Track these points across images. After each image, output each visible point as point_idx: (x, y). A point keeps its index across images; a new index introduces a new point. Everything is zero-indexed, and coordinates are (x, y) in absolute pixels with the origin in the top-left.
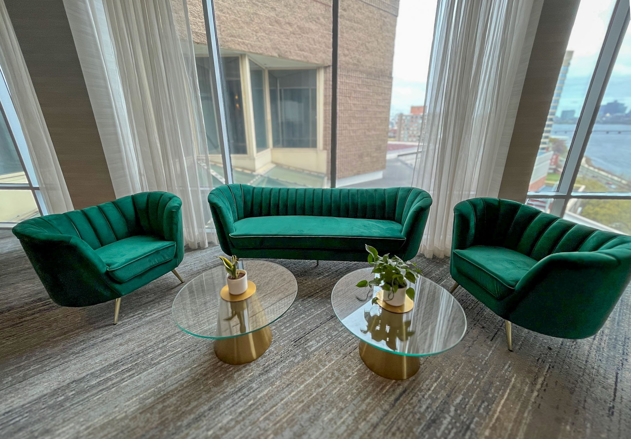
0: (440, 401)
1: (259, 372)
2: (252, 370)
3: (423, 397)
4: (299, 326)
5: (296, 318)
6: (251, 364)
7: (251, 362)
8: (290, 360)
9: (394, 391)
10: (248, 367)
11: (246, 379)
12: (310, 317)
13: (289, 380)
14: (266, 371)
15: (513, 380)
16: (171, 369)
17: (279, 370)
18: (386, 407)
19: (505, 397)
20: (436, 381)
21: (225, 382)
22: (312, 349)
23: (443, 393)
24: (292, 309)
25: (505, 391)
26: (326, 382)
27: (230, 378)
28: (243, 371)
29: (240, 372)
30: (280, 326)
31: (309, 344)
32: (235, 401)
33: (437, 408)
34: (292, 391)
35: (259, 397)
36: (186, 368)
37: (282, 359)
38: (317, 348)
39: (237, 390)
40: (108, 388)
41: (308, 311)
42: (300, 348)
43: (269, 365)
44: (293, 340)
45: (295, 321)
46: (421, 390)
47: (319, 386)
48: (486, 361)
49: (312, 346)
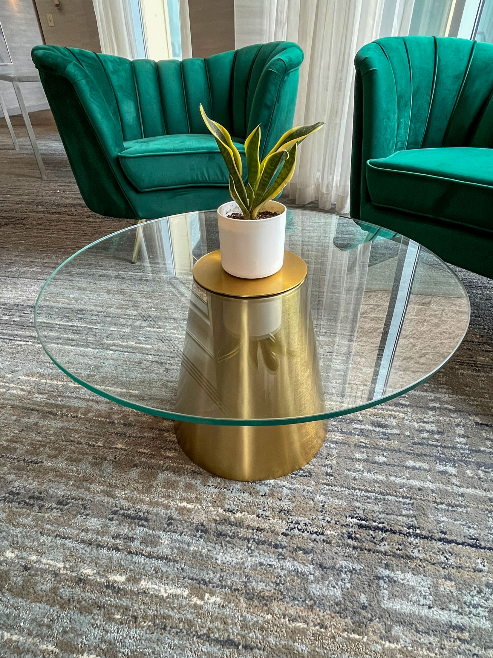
1: (203, 518)
2: (198, 500)
4: (410, 488)
6: (211, 481)
7: (214, 475)
10: (197, 482)
12: (470, 491)
14: (220, 534)
24: (428, 427)
27: (150, 472)
28: (183, 481)
29: (174, 477)
38: (420, 619)
41: (479, 465)
45: (410, 463)
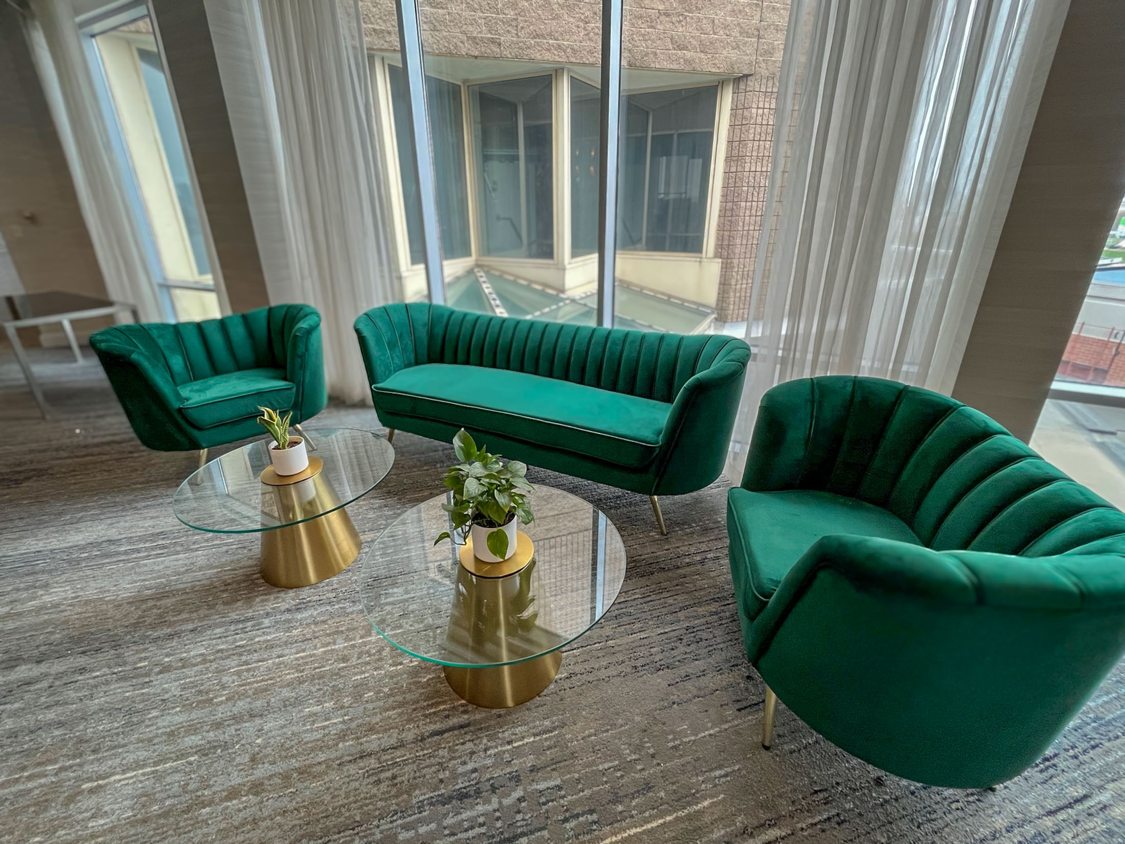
0: (508, 770)
1: (287, 606)
2: (283, 600)
3: (485, 750)
6: (290, 591)
8: (343, 606)
9: (447, 717)
10: (282, 595)
13: (314, 633)
15: (706, 803)
16: (201, 561)
17: (315, 613)
18: (409, 736)
19: (649, 826)
20: (535, 735)
21: (239, 604)
22: (388, 600)
23: (530, 761)
25: (661, 815)
26: (359, 658)
27: (249, 601)
29: (266, 597)
31: (390, 591)
32: (227, 632)
33: (492, 778)
34: (304, 651)
35: (257, 639)
36: (216, 567)
38: (397, 601)
39: (242, 618)
42: (372, 592)
44: (375, 576)
46: (491, 738)
47: (345, 659)
48: (682, 743)
49: (392, 595)
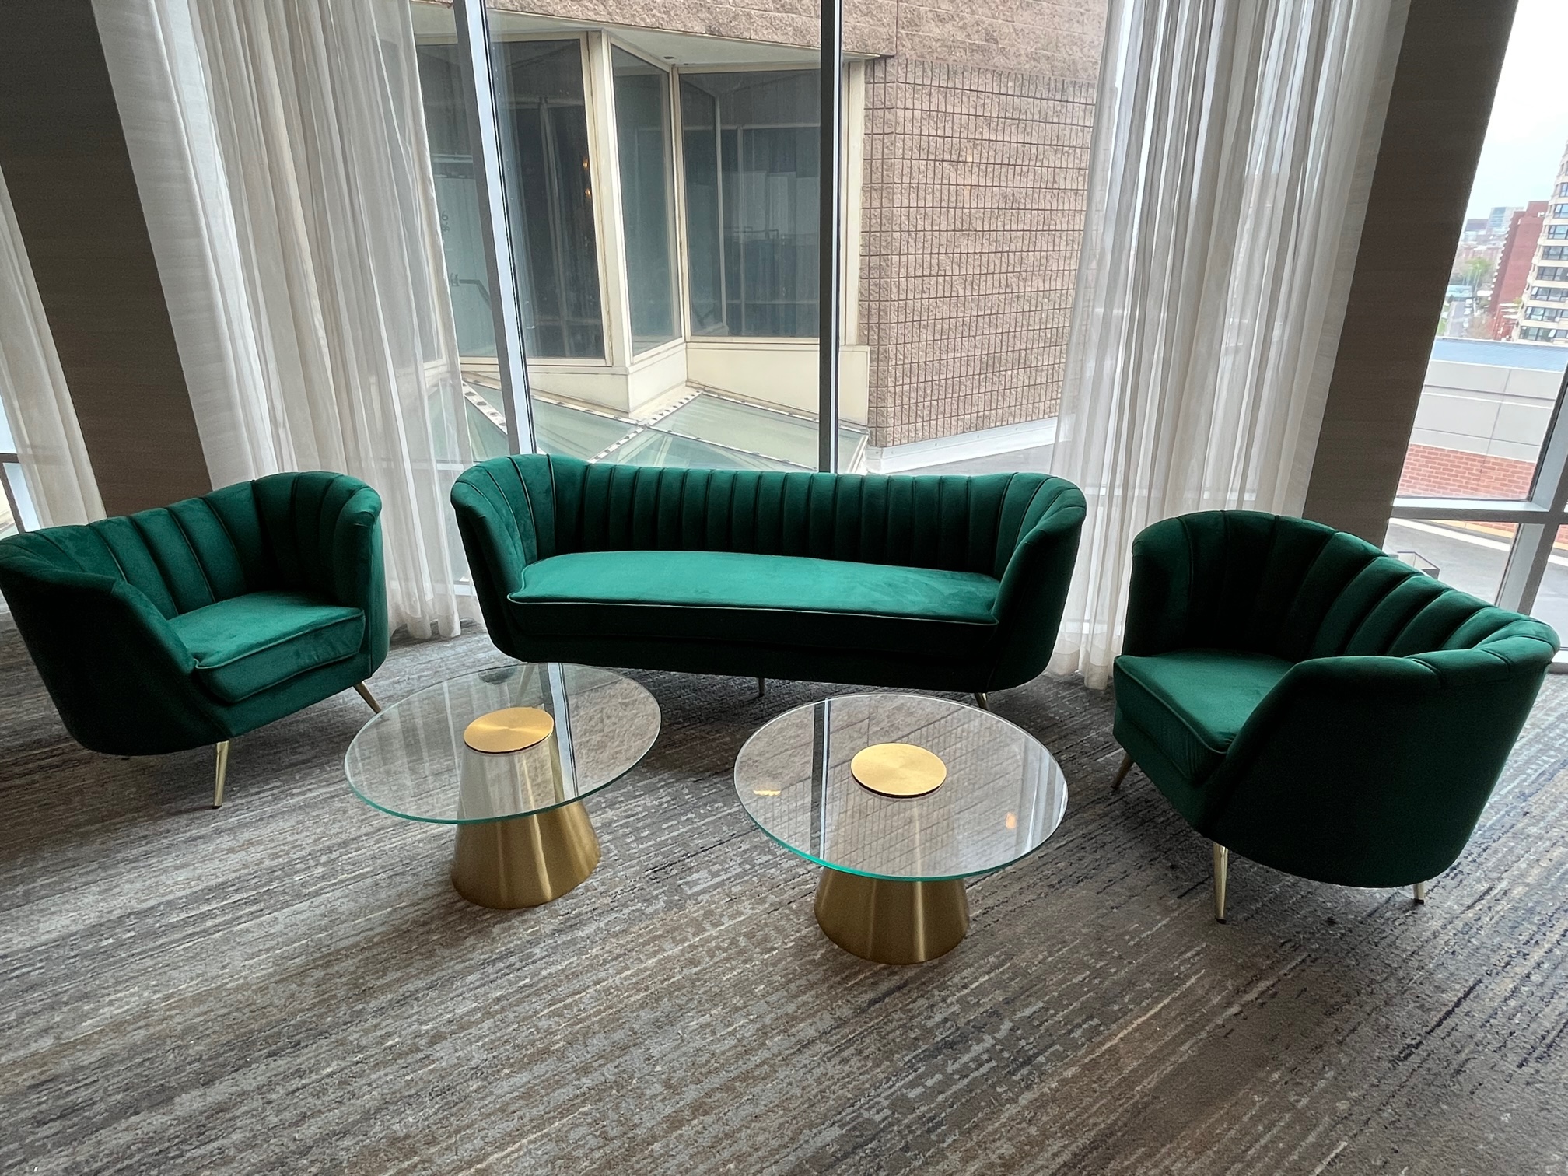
0: (982, 1010)
1: (552, 927)
2: (538, 922)
3: (944, 1000)
4: (672, 838)
5: (669, 819)
6: (538, 910)
7: (537, 906)
8: (634, 908)
9: (875, 984)
10: (528, 916)
11: (520, 939)
12: (707, 820)
13: (622, 946)
14: (571, 926)
15: (1193, 980)
16: (345, 906)
17: (602, 925)
18: (846, 1012)
19: (1152, 1012)
20: (988, 973)
21: (470, 941)
22: (695, 889)
23: (999, 996)
24: (664, 800)
25: (1158, 1000)
26: (712, 957)
27: (483, 933)
28: (516, 922)
29: (506, 924)
30: (626, 835)
31: (689, 879)
32: (488, 976)
33: (969, 1022)
34: (627, 968)
35: (544, 973)
36: (380, 908)
37: (616, 904)
38: (709, 887)
39: (494, 957)
40: (206, 932)
41: (706, 805)
42: (663, 886)
43: (580, 914)
44: (651, 866)
45: (665, 826)
46: (942, 987)
47: (693, 962)
48: (1142, 940)
49: (696, 882)
